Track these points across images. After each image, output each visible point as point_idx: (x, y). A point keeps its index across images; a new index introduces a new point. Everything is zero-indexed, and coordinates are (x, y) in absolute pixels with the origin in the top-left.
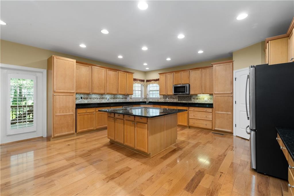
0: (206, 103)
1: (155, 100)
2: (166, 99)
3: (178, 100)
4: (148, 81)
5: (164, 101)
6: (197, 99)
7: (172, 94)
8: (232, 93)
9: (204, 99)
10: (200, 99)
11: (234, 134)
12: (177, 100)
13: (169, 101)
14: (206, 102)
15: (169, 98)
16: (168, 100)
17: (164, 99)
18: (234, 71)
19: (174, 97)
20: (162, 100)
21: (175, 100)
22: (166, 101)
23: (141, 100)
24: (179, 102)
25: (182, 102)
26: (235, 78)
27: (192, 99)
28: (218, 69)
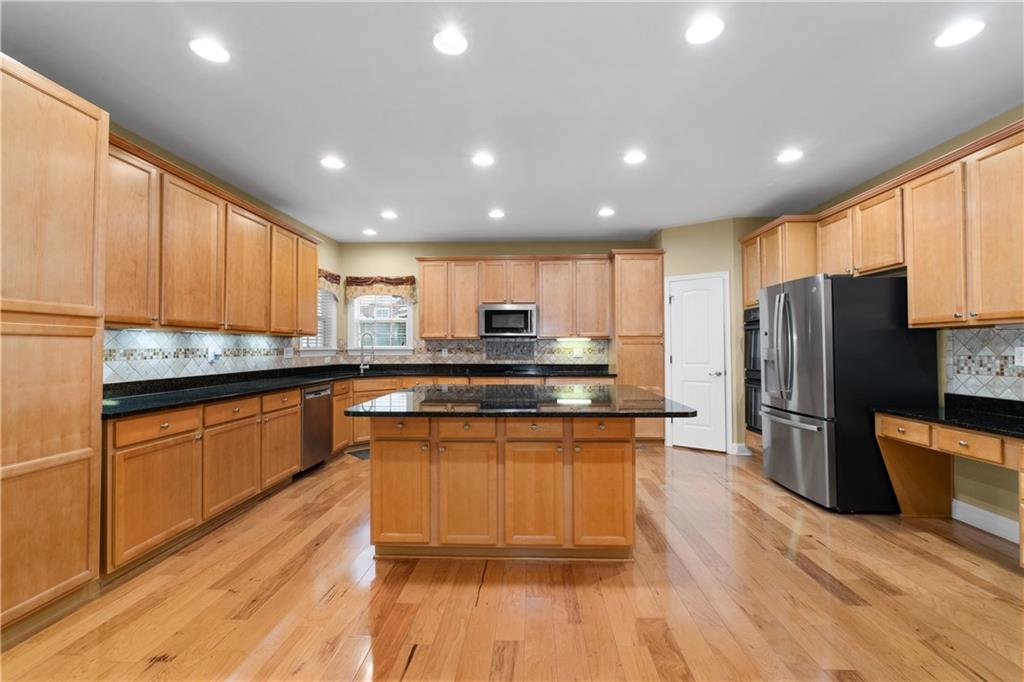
0: (578, 365)
1: (389, 358)
2: (438, 354)
3: (488, 357)
4: (353, 281)
5: (430, 362)
6: (552, 352)
7: (473, 334)
8: (662, 336)
9: (571, 351)
10: (559, 350)
11: (668, 443)
12: (484, 355)
13: (450, 362)
14: (579, 362)
15: (450, 351)
16: (446, 357)
17: (430, 355)
18: (667, 280)
19: (471, 346)
20: (424, 359)
21: (477, 356)
22: (440, 362)
23: (328, 361)
24: (492, 362)
25: (499, 362)
26: (670, 298)
27: (536, 353)
28: (630, 268)
